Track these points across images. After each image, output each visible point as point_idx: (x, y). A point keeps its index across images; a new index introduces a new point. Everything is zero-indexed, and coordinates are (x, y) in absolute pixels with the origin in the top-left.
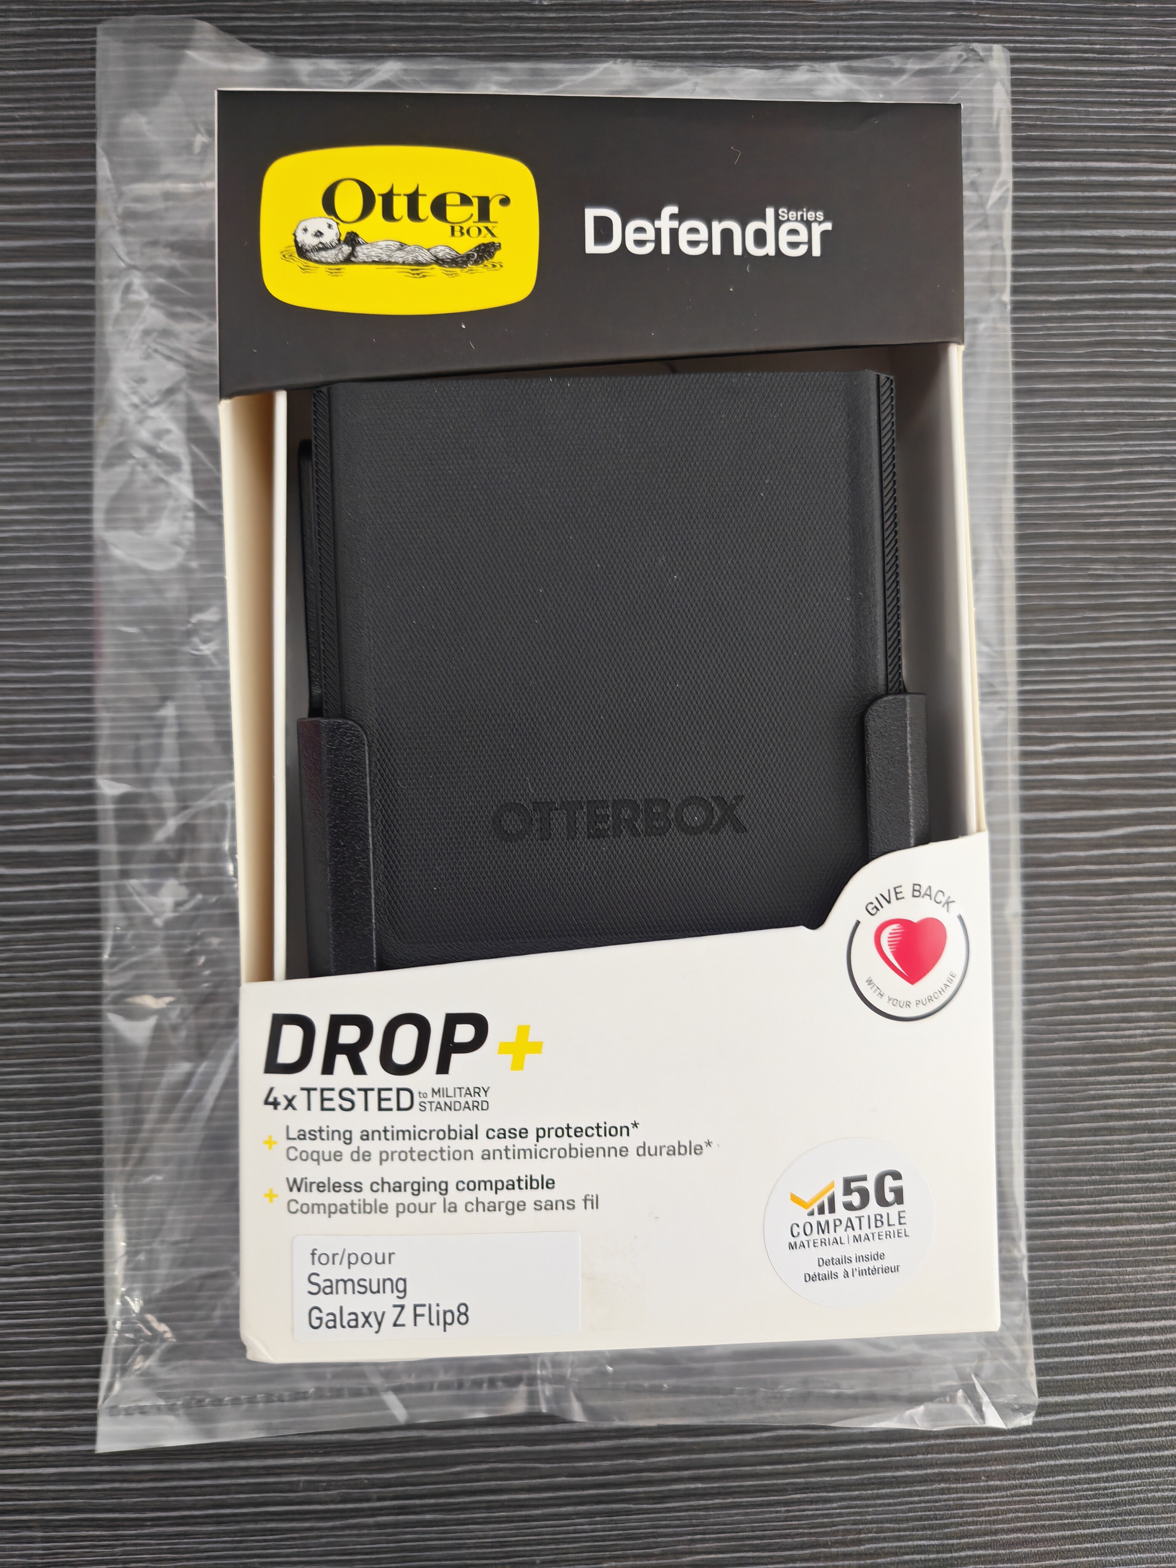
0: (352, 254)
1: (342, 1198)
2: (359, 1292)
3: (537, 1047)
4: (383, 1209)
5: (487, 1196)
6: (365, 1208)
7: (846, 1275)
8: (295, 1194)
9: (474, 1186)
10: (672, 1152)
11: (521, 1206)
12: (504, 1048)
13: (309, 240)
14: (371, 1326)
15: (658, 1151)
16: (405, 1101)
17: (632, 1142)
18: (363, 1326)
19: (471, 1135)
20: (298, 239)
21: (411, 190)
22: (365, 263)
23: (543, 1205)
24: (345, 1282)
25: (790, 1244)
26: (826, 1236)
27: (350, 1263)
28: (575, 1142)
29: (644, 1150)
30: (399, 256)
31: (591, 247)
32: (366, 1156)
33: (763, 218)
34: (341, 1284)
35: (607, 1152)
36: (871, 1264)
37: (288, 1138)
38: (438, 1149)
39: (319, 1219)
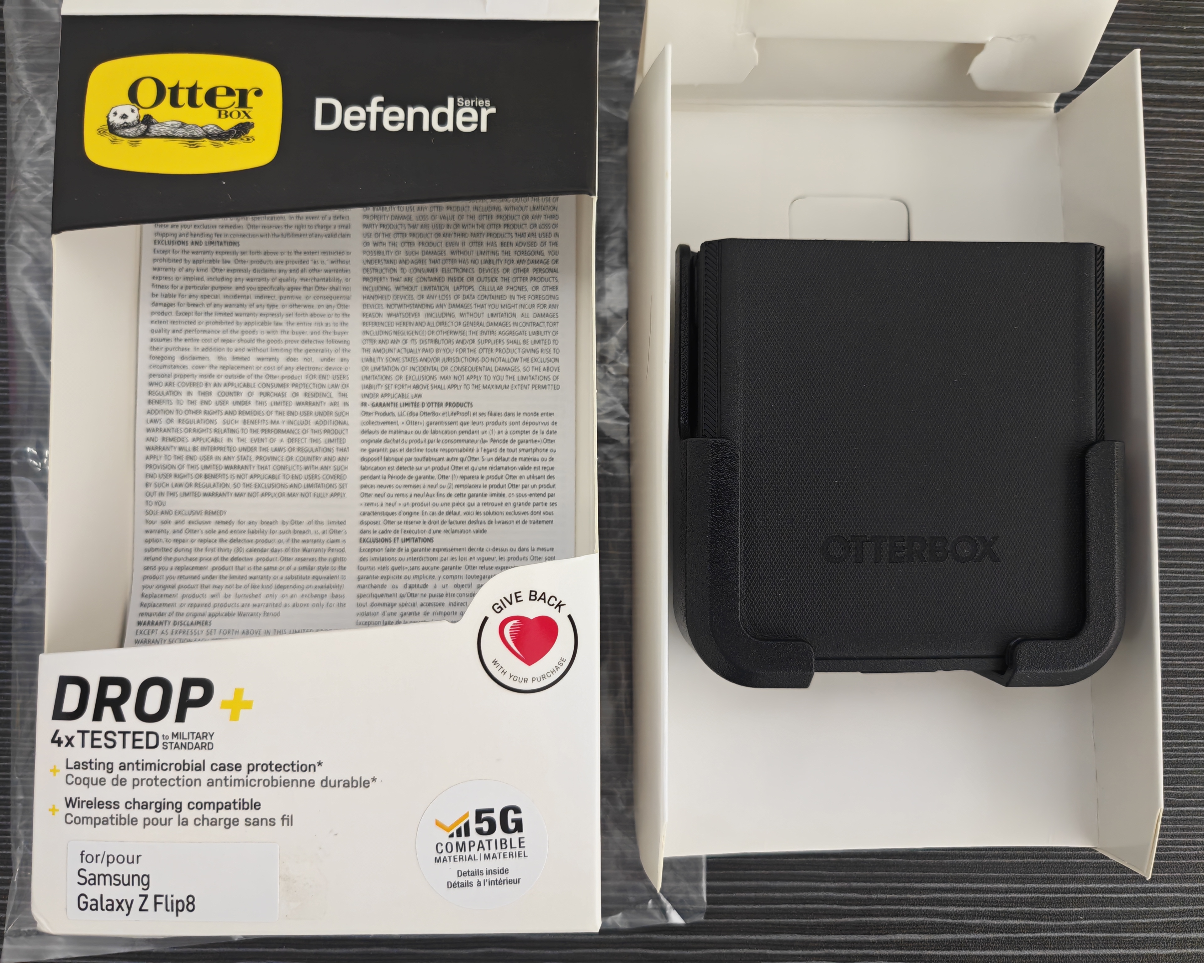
0: (147, 131)
1: (104, 813)
2: (114, 884)
3: (248, 705)
4: (133, 821)
5: (210, 814)
6: (121, 821)
7: (479, 884)
8: (70, 810)
9: (201, 806)
10: (347, 784)
11: (235, 822)
12: (225, 704)
13: (117, 121)
14: (123, 910)
15: (337, 784)
16: (152, 741)
17: (317, 776)
18: (117, 910)
19: (199, 767)
20: (110, 120)
21: (191, 85)
22: (156, 137)
23: (252, 821)
24: (105, 876)
25: (436, 858)
26: (463, 853)
27: (108, 862)
28: (276, 775)
29: (326, 783)
30: (180, 132)
31: (319, 126)
32: (122, 782)
33: (446, 105)
34: (102, 878)
35: (299, 783)
36: (498, 877)
37: (67, 768)
38: (175, 778)
39: (87, 828)
